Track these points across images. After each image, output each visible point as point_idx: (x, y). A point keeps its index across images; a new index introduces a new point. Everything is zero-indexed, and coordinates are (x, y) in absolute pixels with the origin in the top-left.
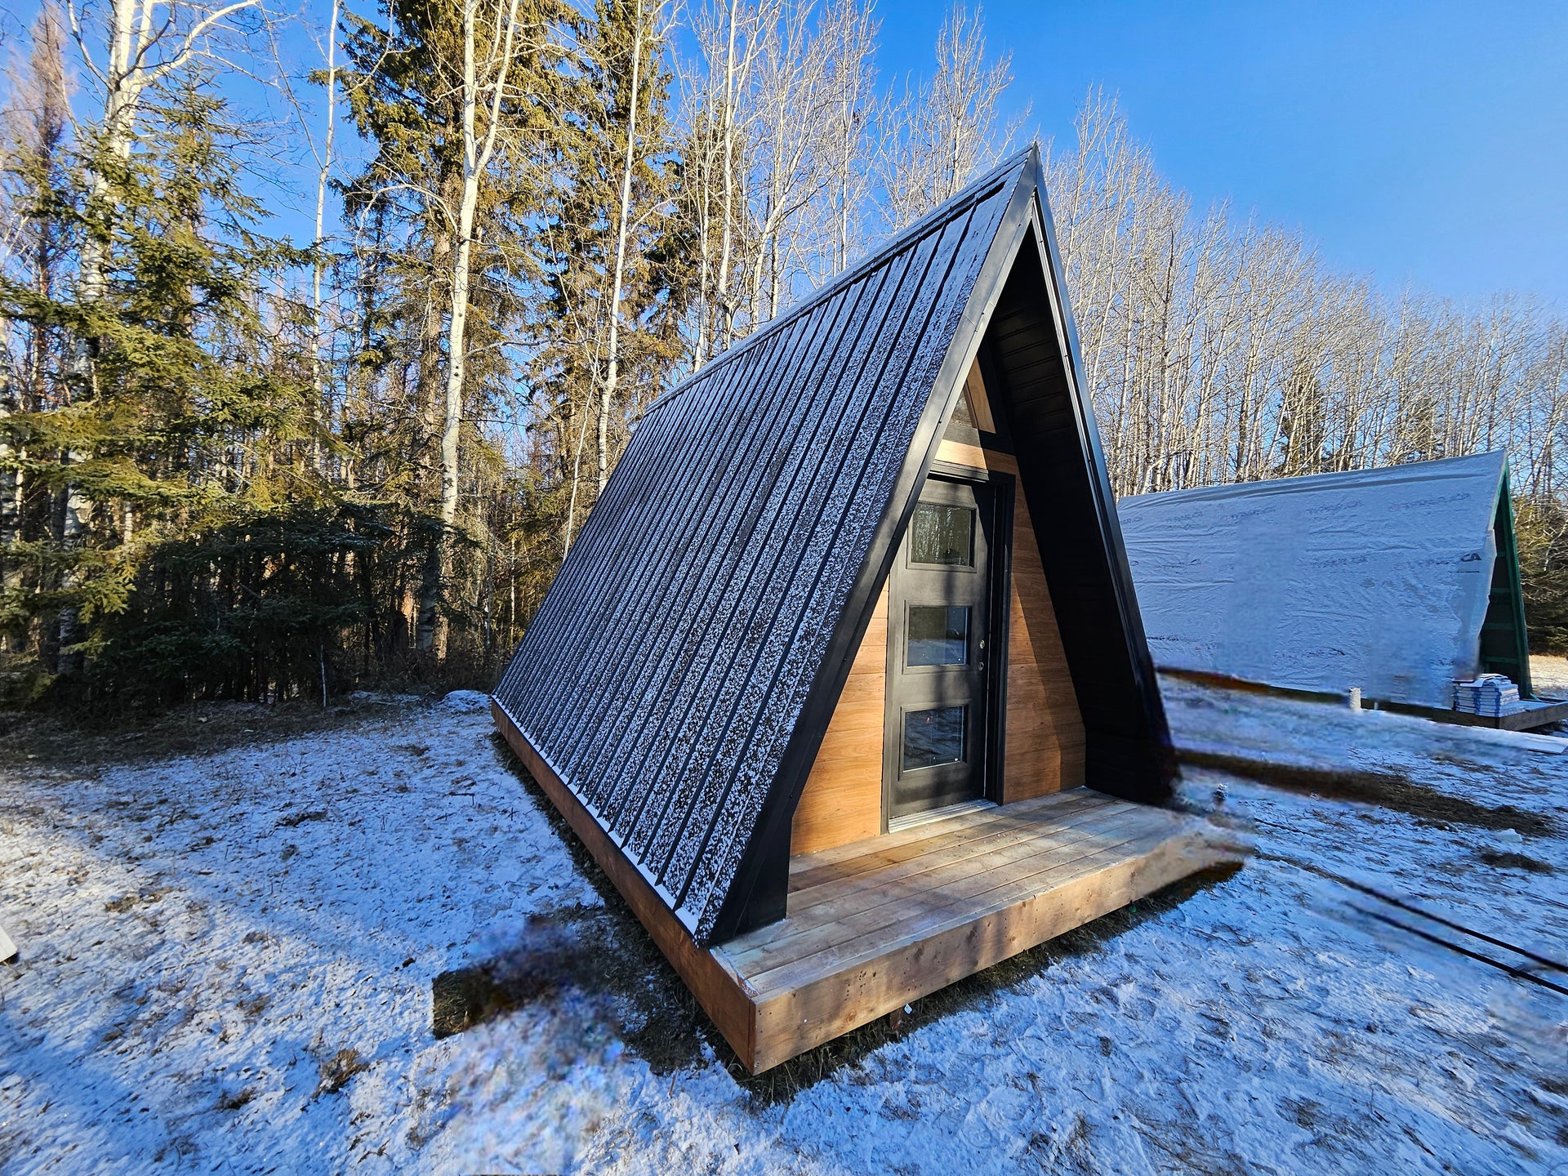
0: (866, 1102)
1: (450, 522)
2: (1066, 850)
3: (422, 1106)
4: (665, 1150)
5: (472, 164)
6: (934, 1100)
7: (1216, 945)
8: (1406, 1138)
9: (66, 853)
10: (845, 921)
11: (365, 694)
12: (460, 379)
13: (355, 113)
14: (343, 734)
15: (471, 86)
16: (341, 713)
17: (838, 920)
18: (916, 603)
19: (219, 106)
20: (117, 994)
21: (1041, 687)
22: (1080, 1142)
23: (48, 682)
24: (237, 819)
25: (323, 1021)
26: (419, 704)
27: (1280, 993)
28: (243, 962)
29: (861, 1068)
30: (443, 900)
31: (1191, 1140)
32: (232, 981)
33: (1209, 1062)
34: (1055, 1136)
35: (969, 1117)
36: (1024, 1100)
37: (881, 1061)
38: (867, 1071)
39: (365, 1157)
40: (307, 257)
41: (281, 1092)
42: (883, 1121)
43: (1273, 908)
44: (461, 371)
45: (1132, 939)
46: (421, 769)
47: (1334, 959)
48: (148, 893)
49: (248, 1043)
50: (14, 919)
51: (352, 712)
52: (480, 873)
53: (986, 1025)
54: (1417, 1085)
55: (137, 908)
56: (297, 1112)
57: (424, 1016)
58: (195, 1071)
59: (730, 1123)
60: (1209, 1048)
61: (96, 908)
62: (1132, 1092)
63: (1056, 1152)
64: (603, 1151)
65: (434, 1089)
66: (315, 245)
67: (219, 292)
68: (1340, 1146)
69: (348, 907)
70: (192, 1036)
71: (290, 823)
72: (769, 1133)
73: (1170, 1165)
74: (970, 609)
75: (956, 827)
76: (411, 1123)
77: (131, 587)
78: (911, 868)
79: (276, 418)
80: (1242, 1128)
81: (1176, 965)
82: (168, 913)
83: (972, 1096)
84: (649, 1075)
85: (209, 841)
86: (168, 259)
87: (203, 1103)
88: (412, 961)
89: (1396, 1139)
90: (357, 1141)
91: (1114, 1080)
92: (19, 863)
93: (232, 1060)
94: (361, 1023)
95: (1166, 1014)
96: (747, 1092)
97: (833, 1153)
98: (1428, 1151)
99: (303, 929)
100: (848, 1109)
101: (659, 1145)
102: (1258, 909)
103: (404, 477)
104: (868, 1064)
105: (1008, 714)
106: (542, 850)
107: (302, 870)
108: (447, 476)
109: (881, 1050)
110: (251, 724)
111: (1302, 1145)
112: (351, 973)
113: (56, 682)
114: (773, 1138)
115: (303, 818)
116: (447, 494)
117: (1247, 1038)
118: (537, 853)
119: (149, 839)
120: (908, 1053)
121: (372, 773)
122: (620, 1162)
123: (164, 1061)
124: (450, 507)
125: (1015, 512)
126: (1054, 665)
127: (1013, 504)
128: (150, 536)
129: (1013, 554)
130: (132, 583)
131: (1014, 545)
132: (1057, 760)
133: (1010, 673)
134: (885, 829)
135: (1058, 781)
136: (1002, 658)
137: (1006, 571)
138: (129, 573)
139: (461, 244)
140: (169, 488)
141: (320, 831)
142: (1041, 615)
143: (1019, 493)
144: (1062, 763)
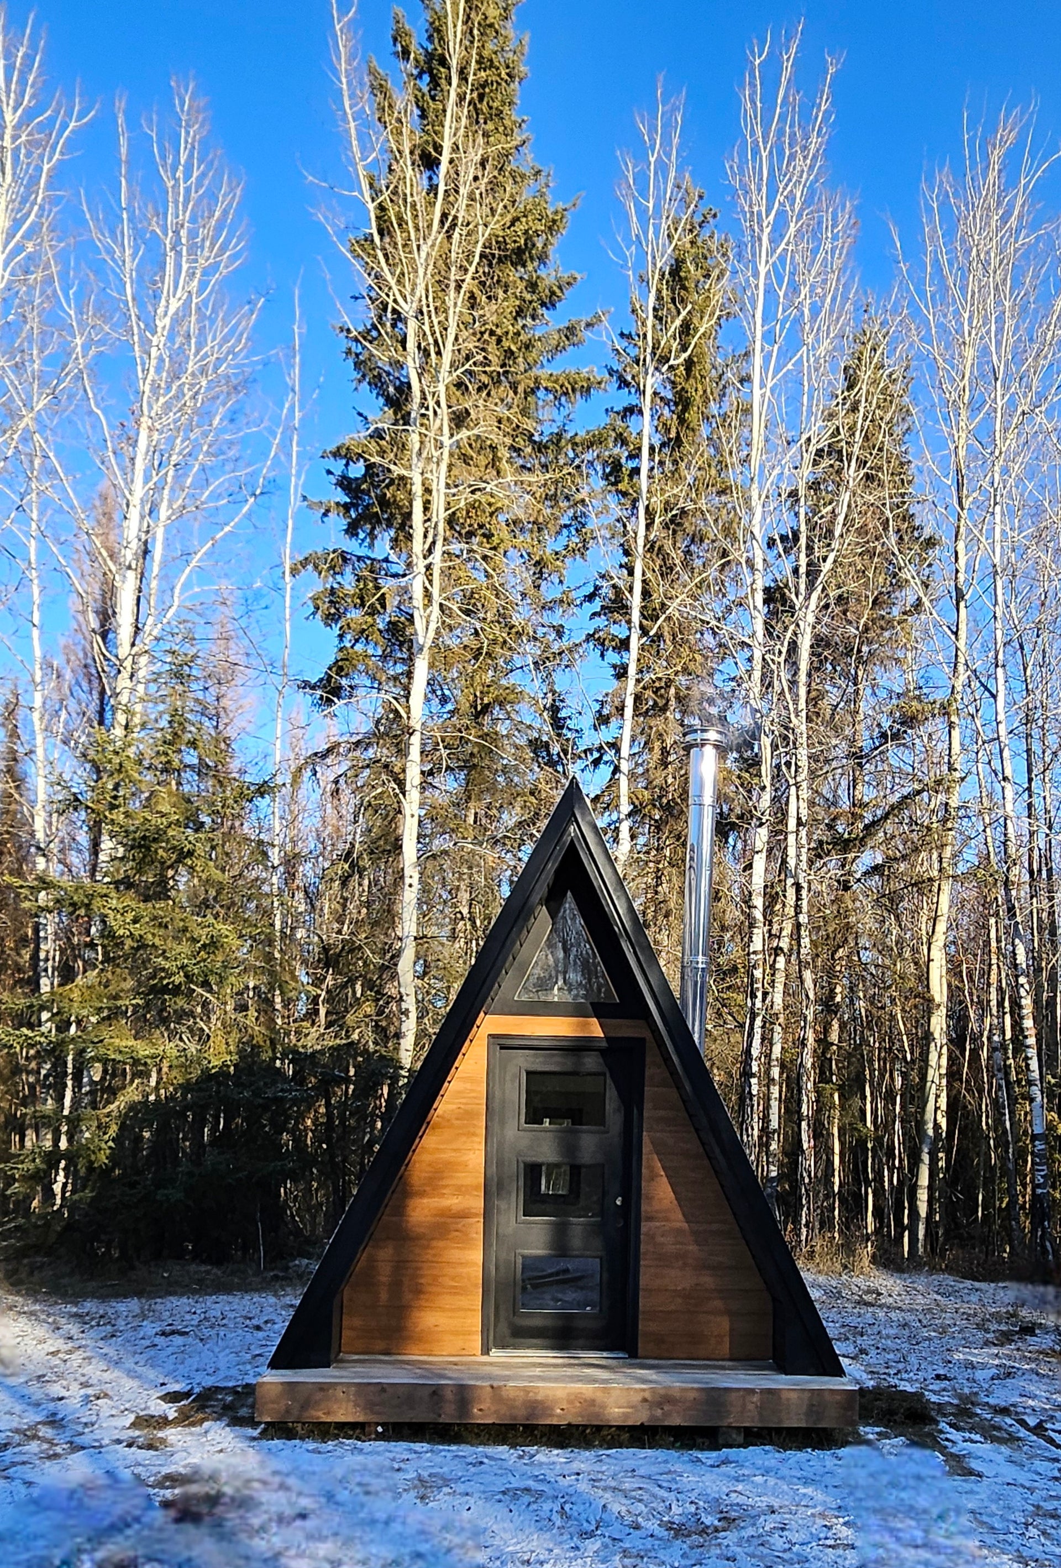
1: (406, 1062)
3: (123, 1412)
4: (202, 1438)
5: (421, 641)
9: (41, 1331)
11: (304, 1262)
12: (415, 889)
16: (276, 1278)
18: (531, 1159)
21: (695, 1248)
29: (325, 1442)
37: (340, 1443)
44: (415, 881)
48: (70, 1352)
51: (284, 1278)
55: (61, 1355)
59: (238, 1439)
61: (43, 1353)
71: (164, 1334)
72: (250, 1444)
74: (603, 1166)
76: (114, 1413)
77: (112, 1144)
82: (72, 1359)
84: (223, 1425)
85: (113, 1336)
88: (165, 1384)
99: (128, 1371)
103: (366, 1010)
105: (643, 1269)
108: (404, 1006)
109: (345, 1440)
110: (200, 1282)
112: (135, 1383)
114: (253, 1447)
115: (173, 1333)
116: (404, 1028)
119: (83, 1332)
122: (180, 1436)
124: (407, 1043)
125: (647, 1074)
126: (715, 1227)
127: (644, 1066)
128: (131, 1094)
129: (646, 1114)
130: (113, 1140)
131: (647, 1105)
132: (723, 1324)
133: (644, 1229)
134: (486, 1351)
135: (725, 1348)
136: (633, 1215)
137: (635, 1131)
138: (113, 1130)
139: (411, 734)
140: (143, 1050)
141: (178, 1340)
142: (692, 1175)
143: (653, 1055)
144: (731, 1330)
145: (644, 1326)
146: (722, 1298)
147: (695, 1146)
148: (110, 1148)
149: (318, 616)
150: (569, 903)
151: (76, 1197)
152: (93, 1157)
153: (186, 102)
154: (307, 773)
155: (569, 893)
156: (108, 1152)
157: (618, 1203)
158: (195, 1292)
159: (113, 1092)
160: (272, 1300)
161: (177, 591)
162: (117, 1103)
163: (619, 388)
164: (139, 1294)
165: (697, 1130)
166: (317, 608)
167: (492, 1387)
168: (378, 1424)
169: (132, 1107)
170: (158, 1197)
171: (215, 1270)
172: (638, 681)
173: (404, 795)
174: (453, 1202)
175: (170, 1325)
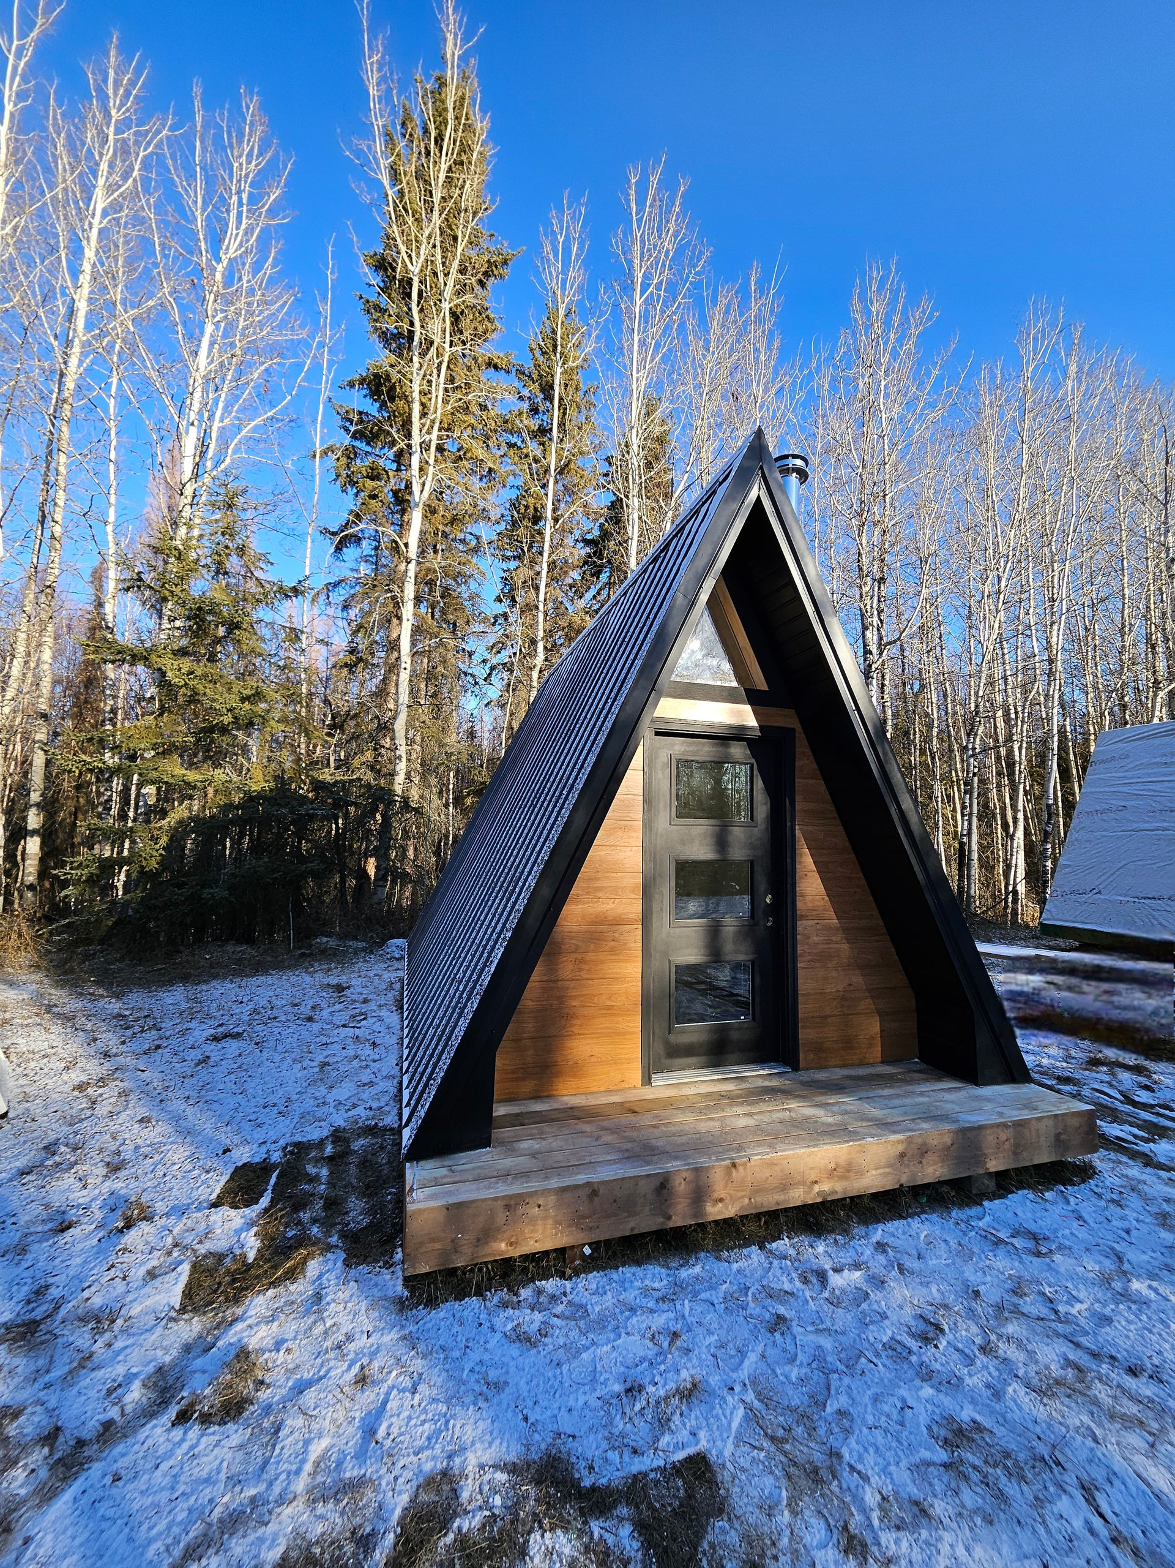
0: (498, 1322)
1: (399, 792)
2: (830, 1120)
3: (169, 1253)
4: (315, 1322)
5: (417, 500)
6: (562, 1333)
7: (1001, 1250)
8: (1078, 1494)
9: (72, 1048)
10: (539, 1156)
11: (325, 939)
12: (408, 671)
13: (338, 476)
14: (297, 973)
15: (416, 440)
16: (303, 955)
17: (534, 1155)
18: (683, 857)
19: (244, 492)
20: (45, 1148)
21: (846, 946)
22: (675, 1401)
23: (110, 923)
24: (183, 1033)
25: (149, 1184)
26: (364, 950)
27: (1044, 1312)
28: (127, 1136)
29: (516, 1294)
30: (282, 1108)
31: (800, 1429)
32: (114, 1148)
33: (888, 1362)
34: (651, 1389)
35: (584, 1355)
36: (650, 1354)
37: (539, 1292)
38: (521, 1298)
39: (113, 1279)
40: (296, 591)
41: (93, 1226)
42: (504, 1340)
43: (1114, 1223)
44: (408, 666)
45: (897, 1229)
46: (334, 1004)
47: (1156, 1290)
48: (102, 1082)
49: (97, 1191)
50: (19, 1090)
51: (311, 955)
52: (323, 1090)
53: (665, 1282)
54: (1152, 1446)
55: (90, 1091)
56: (95, 1241)
57: (212, 1192)
58: (57, 1204)
59: (377, 1314)
60: (899, 1350)
61: (67, 1088)
62: (774, 1371)
63: (644, 1403)
64: (270, 1313)
65: (185, 1243)
66: (300, 582)
67: (233, 626)
68: (975, 1477)
69: (216, 1106)
70: (68, 1180)
71: (215, 1039)
72: (403, 1327)
73: (757, 1444)
74: (752, 863)
75: (729, 1087)
76: (155, 1263)
77: (162, 852)
78: (646, 1120)
79: (263, 717)
80: (865, 1431)
81: (930, 1263)
82: (105, 1096)
83: (602, 1338)
84: (339, 1264)
85: (158, 1047)
86: (200, 609)
87: (50, 1226)
88: (229, 1150)
89: (1065, 1491)
90: (113, 1266)
91: (764, 1357)
92: (43, 1053)
93: (81, 1201)
94: (171, 1189)
95: (875, 1307)
96: (406, 1293)
97: (442, 1356)
98: (1101, 1515)
99: (176, 1119)
100: (481, 1324)
101: (312, 1318)
102: (1091, 1221)
103: (369, 756)
104: (526, 1293)
105: (801, 973)
106: (379, 1077)
107: (204, 1074)
108: (398, 753)
109: (543, 1282)
110: (239, 961)
111: (928, 1464)
112: (187, 1153)
113: (116, 924)
114: (403, 1333)
115: (225, 1036)
116: (398, 769)
117: (957, 1350)
118: (374, 1080)
119: (123, 1043)
120: (568, 1291)
121: (296, 1005)
122: (276, 1324)
123: (44, 1194)
124: (400, 778)
125: (797, 765)
126: (863, 923)
127: (795, 756)
128: (179, 812)
129: (797, 807)
130: (164, 848)
131: (798, 798)
132: (874, 1027)
133: (800, 929)
134: (647, 1081)
135: (877, 1052)
136: (790, 913)
137: (789, 824)
138: (164, 841)
139: (409, 563)
140: (192, 776)
141: (232, 1047)
142: (840, 869)
143: (802, 746)
144: (882, 1031)
145: (806, 1034)
146: (872, 998)
147: (842, 840)
148: (161, 855)
149: (338, 483)
151: (128, 897)
152: (144, 863)
153: (251, 107)
156: (159, 858)
157: (768, 901)
158: (235, 974)
159: (164, 814)
160: (308, 978)
161: (230, 451)
162: (168, 819)
164: (185, 979)
168: (583, 1244)
169: (181, 822)
170: (204, 896)
171: (249, 950)
174: (608, 906)
175: (220, 1025)
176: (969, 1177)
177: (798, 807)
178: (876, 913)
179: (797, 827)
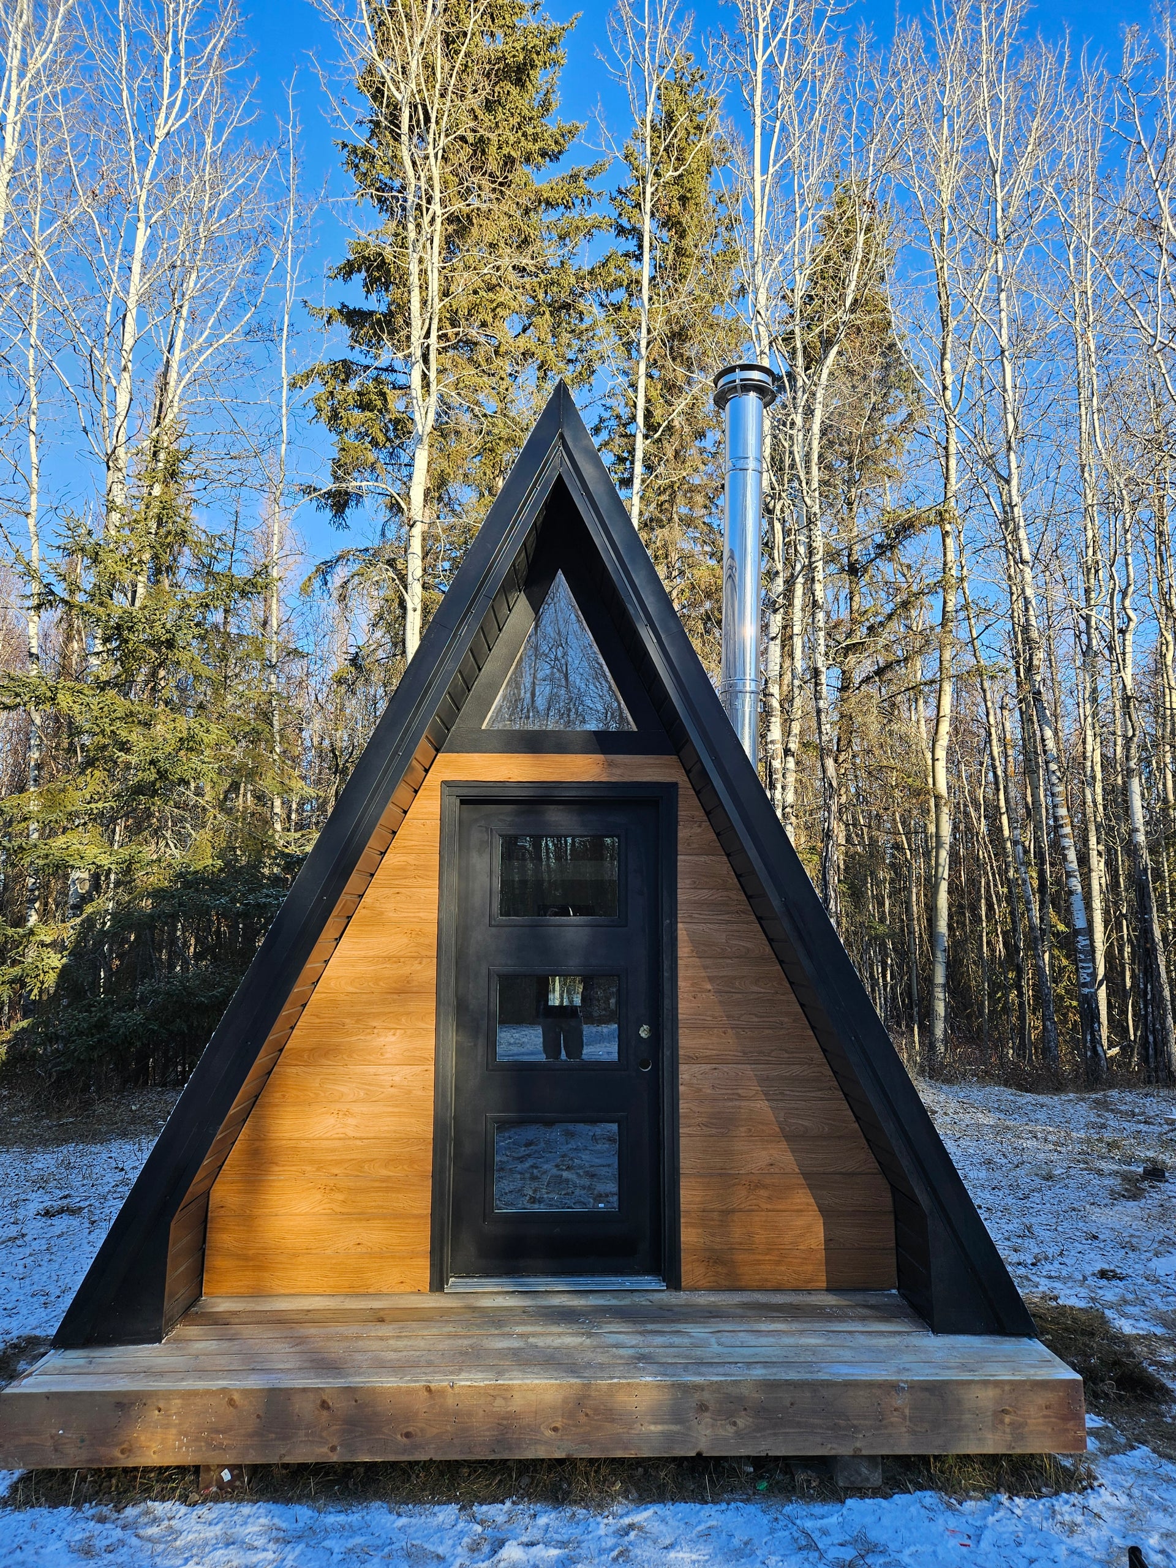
5: (421, 432)
105: (683, 1141)
125: (680, 835)
126: (796, 1070)
127: (676, 823)
131: (682, 884)
132: (812, 1232)
134: (435, 1283)
135: (820, 1273)
136: (667, 1053)
137: (666, 922)
139: (412, 526)
142: (755, 989)
143: (688, 807)
144: (828, 1241)
145: (689, 1236)
146: (811, 1187)
147: (755, 942)
150: (561, 586)
152: (42, 977)
154: (317, 583)
155: (560, 571)
157: (645, 1034)
163: (618, 234)
165: (760, 919)
166: (319, 410)
167: (429, 1389)
168: (223, 1467)
172: (643, 481)
173: (406, 588)
174: (387, 1041)
175: (65, 1197)
176: (834, 1457)
177: (681, 896)
178: (818, 1055)
179: (680, 925)
